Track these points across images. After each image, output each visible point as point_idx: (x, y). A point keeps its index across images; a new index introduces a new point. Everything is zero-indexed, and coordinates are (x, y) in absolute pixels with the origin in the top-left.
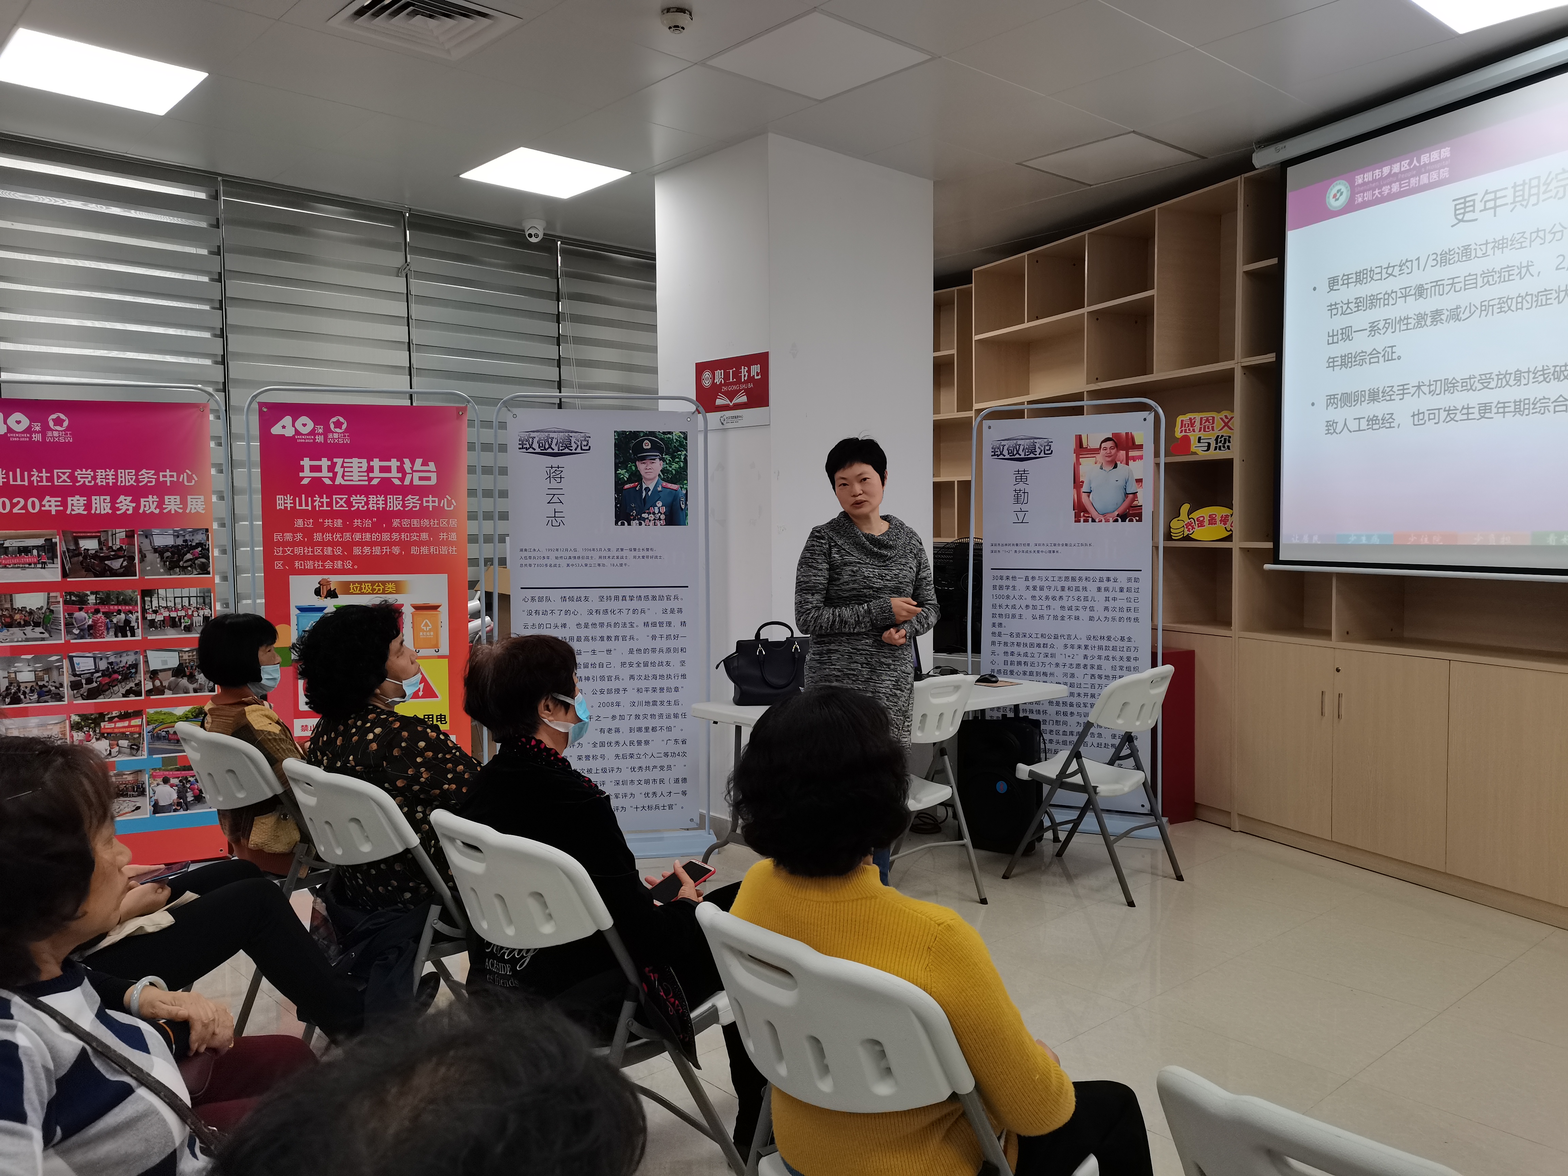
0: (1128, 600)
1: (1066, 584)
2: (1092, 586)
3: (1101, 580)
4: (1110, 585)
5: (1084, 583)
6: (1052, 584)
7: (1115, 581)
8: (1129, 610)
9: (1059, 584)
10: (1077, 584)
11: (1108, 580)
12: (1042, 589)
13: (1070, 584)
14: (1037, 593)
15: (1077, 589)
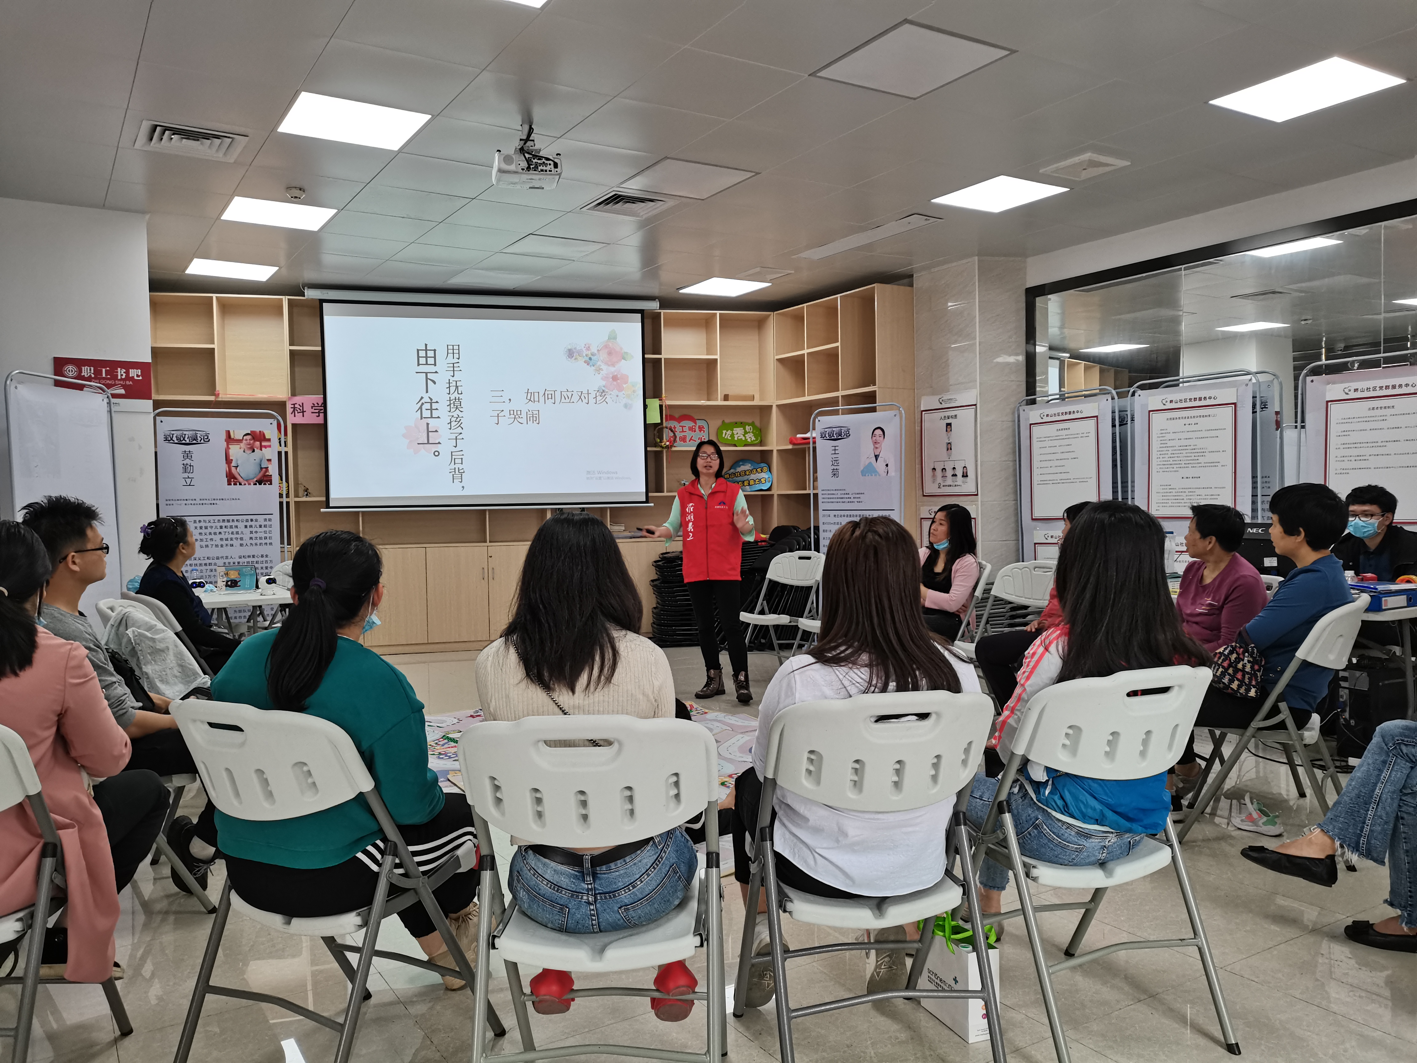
0: (265, 532)
1: (223, 524)
2: (241, 525)
3: (247, 521)
4: (253, 524)
5: (236, 523)
6: (214, 525)
7: (256, 520)
8: (266, 538)
9: (219, 525)
10: (231, 524)
11: (252, 520)
12: (206, 528)
13: (226, 524)
14: (203, 531)
15: (231, 527)
